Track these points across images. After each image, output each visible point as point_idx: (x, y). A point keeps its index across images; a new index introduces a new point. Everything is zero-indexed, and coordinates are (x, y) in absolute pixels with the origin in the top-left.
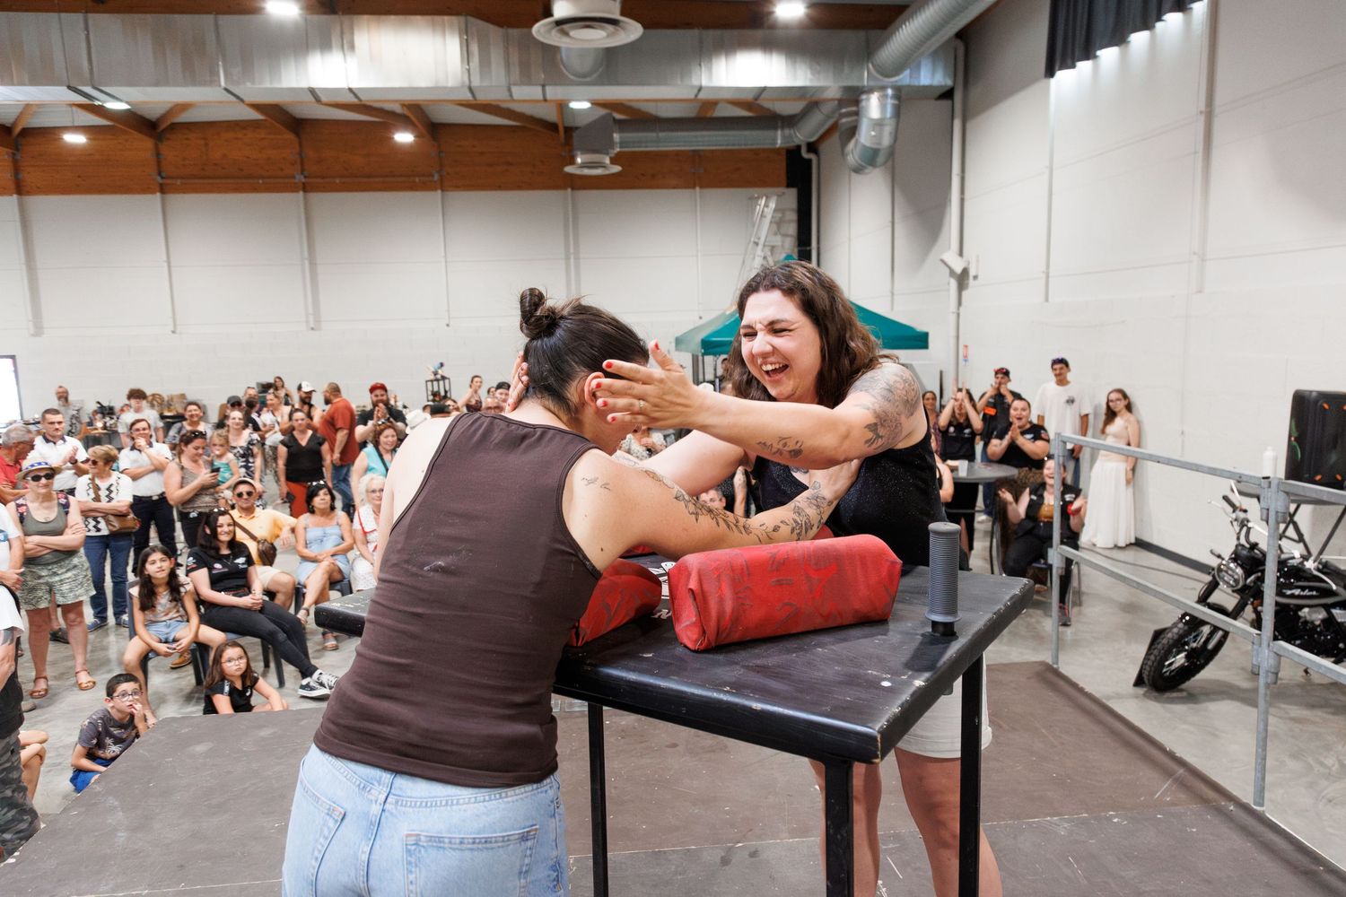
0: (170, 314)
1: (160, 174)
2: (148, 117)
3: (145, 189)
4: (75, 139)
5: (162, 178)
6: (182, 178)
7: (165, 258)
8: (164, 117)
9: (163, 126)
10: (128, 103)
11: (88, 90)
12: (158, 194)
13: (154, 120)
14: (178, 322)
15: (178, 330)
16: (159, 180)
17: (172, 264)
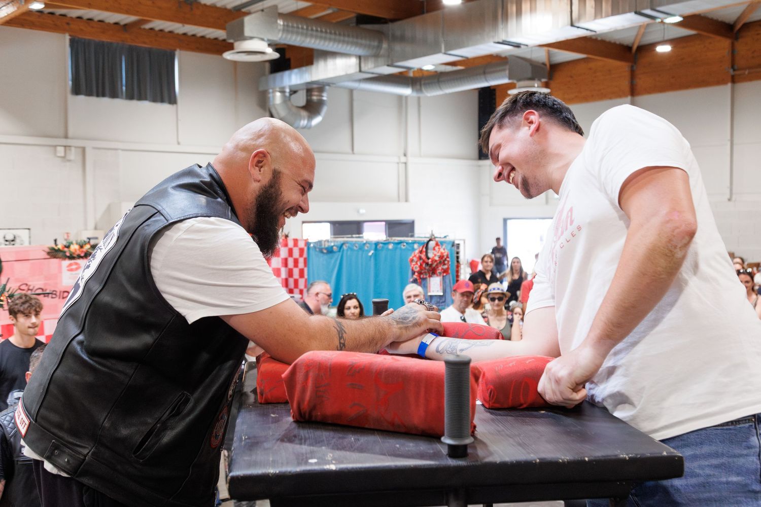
0: (728, 184)
1: (733, 67)
2: (727, 21)
3: (720, 82)
4: (664, 49)
5: (734, 70)
6: (749, 68)
7: (729, 137)
8: (739, 19)
9: (738, 26)
10: (681, 16)
11: (648, 12)
12: (729, 85)
13: (732, 23)
14: (734, 191)
15: (733, 198)
16: (731, 71)
17: (735, 142)
